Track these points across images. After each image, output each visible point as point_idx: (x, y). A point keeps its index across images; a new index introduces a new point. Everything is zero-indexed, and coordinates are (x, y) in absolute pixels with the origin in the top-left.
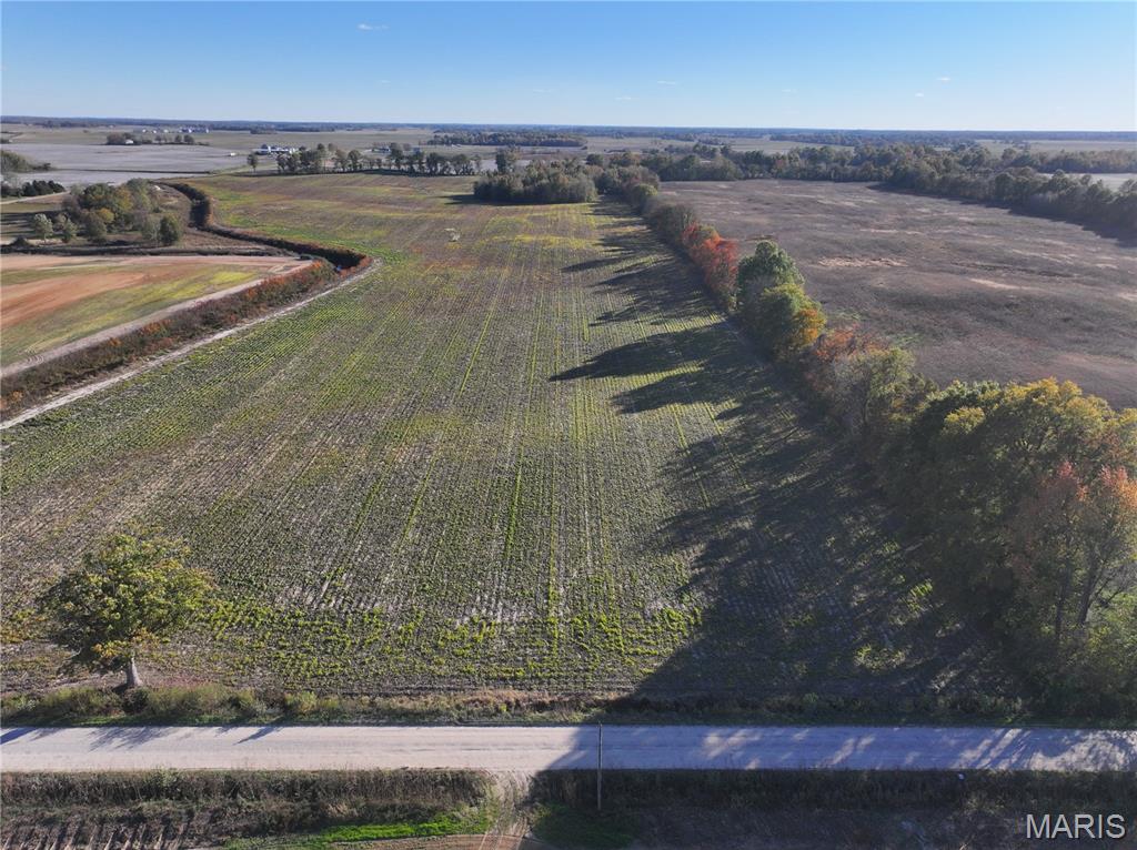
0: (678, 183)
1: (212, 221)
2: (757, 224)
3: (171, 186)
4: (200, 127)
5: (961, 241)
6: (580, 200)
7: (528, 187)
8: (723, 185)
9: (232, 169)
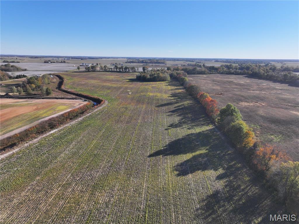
0: (192, 75)
1: (63, 87)
2: (217, 89)
3: (56, 75)
4: (69, 58)
6: (166, 80)
7: (151, 77)
8: (205, 76)
9: (74, 70)
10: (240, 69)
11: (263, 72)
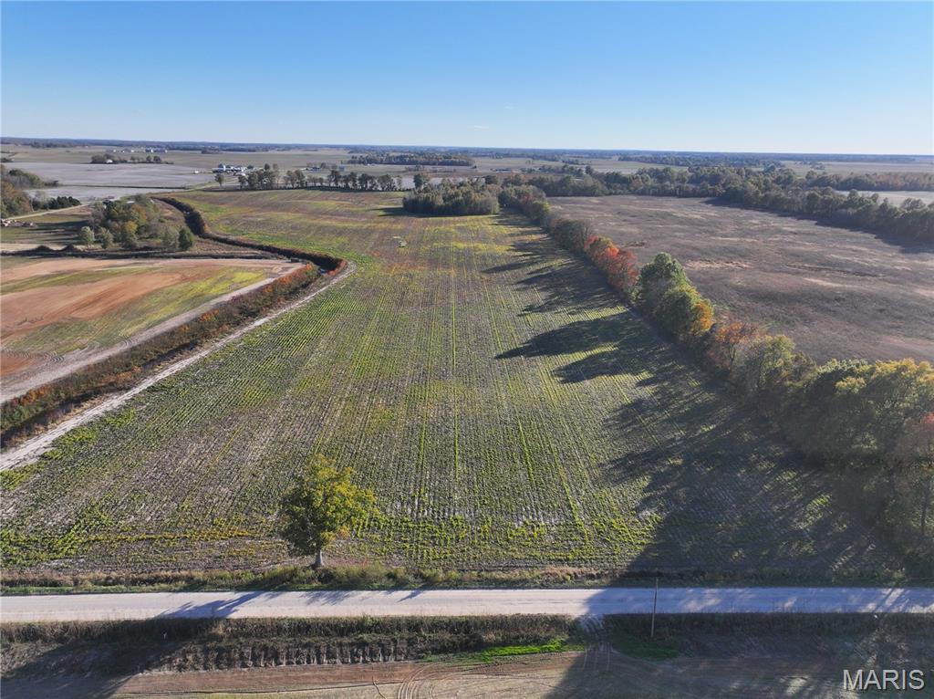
0: (559, 198)
2: (631, 233)
5: (790, 248)
6: (488, 213)
7: (448, 203)
8: (594, 200)
10: (692, 181)
11: (756, 189)
